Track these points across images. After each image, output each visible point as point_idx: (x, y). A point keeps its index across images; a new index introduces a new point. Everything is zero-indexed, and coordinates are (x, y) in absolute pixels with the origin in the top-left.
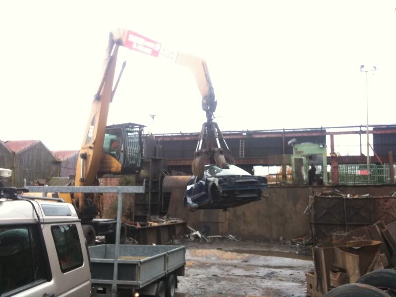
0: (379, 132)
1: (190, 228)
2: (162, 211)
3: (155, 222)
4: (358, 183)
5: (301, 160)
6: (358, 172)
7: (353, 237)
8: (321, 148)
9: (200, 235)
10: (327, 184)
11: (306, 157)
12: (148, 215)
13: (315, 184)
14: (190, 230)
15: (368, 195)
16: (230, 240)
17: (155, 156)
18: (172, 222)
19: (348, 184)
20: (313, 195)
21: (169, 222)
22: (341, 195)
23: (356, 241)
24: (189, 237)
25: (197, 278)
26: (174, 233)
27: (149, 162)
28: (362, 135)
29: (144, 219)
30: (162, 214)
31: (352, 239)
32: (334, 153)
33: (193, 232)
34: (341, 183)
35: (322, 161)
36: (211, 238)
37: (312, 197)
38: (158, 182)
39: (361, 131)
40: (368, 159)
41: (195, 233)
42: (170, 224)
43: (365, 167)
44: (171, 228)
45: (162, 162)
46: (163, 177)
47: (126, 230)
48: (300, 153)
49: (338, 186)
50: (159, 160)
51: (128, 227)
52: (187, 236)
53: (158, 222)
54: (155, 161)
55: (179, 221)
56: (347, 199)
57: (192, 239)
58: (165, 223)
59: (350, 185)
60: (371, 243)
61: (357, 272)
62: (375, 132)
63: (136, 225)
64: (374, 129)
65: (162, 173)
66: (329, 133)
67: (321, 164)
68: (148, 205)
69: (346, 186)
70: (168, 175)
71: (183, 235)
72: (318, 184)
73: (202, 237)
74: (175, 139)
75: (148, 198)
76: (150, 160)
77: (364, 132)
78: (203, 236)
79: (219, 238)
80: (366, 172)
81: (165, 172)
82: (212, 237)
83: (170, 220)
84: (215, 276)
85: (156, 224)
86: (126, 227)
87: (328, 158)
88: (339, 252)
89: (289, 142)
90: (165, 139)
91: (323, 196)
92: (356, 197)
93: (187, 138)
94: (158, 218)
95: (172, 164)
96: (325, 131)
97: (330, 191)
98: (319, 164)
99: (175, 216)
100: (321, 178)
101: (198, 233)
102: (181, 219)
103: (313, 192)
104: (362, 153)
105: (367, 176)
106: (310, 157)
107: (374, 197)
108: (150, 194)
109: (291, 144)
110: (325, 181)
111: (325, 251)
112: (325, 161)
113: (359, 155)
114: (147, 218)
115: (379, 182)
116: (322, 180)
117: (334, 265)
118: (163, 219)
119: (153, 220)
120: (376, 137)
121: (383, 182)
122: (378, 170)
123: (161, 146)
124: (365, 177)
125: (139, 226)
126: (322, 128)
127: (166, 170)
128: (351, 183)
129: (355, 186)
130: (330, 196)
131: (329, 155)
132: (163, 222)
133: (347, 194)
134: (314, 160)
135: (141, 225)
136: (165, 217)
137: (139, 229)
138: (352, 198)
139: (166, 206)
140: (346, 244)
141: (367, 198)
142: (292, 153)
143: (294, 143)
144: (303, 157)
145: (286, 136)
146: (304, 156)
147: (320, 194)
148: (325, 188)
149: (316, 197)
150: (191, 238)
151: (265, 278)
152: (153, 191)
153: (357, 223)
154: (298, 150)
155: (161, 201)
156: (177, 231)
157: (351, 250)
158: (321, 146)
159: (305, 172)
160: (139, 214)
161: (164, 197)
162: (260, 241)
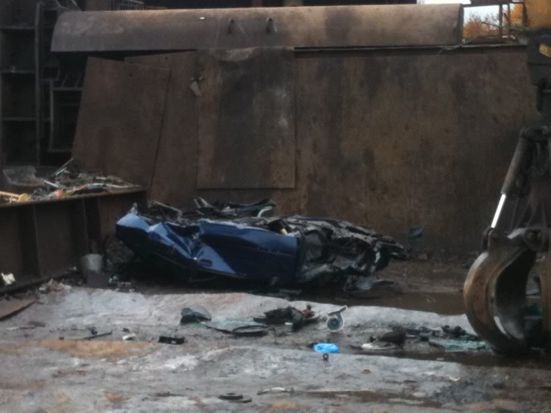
2: (51, 150)
3: (19, 190)
18: (86, 191)
21: (75, 189)
30: (49, 162)
38: (32, 33)
42: (76, 196)
46: (51, 17)
58: (57, 194)
70: (72, 7)
83: (83, 182)
85: (22, 198)
94: (32, 177)
99: (101, 167)
102: (126, 180)
118: (53, 180)
119: (15, 183)
132: (53, 189)
136: (63, 170)
139: (67, 131)
152: (13, 71)
155: (46, 110)
161: (55, 93)
162: (429, 255)
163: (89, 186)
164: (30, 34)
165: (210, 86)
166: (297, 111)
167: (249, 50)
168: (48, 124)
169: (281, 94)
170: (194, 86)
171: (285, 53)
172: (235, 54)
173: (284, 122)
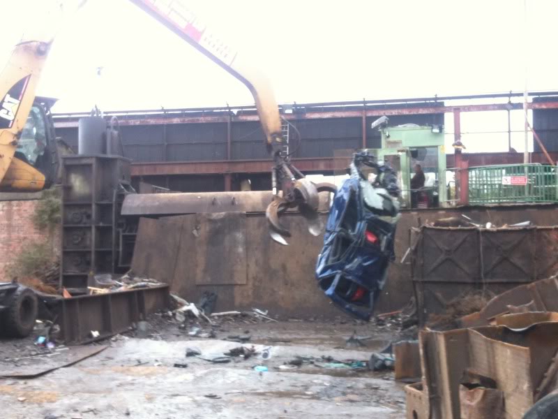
0: (544, 107)
1: (176, 297)
2: (120, 265)
3: (102, 287)
4: (506, 202)
5: (397, 158)
6: (507, 180)
7: (509, 306)
8: (436, 134)
9: (196, 312)
10: (446, 206)
11: (407, 152)
12: (91, 273)
13: (423, 206)
14: (175, 301)
15: (526, 223)
16: (256, 319)
17: (104, 151)
18: (137, 287)
19: (486, 205)
20: (420, 225)
21: (132, 286)
22: (473, 226)
23: (516, 313)
24: (174, 315)
26: (142, 309)
27: (90, 166)
28: (512, 111)
29: (83, 281)
30: (119, 272)
31: (509, 311)
32: (460, 144)
33: (182, 305)
34: (473, 202)
35: (436, 163)
36: (219, 316)
37: (417, 229)
38: (111, 205)
39: (510, 103)
40: (526, 156)
41: (185, 308)
42: (133, 290)
43: (520, 170)
44: (134, 300)
45: (119, 164)
46: (121, 197)
48: (395, 143)
49: (466, 208)
50: (113, 160)
51: (40, 299)
52: (170, 313)
53: (107, 287)
54: (105, 163)
55: (154, 284)
56: (487, 232)
57: (180, 318)
58: (122, 289)
59: (491, 205)
60: (548, 317)
61: (526, 386)
62: (537, 106)
63: (62, 294)
64: (535, 100)
65: (119, 185)
66: (450, 109)
67: (435, 169)
68: (90, 252)
69: (483, 209)
70: (133, 192)
71: (163, 312)
72: (429, 206)
73: (201, 316)
74: (152, 122)
75: (91, 240)
76: (93, 161)
77: (519, 106)
78: (203, 314)
79: (236, 316)
80: (522, 180)
81: (126, 186)
82: (222, 313)
83: (136, 282)
85: (104, 291)
86: (35, 299)
87: (448, 156)
88: (479, 340)
89: (374, 124)
91: (438, 227)
92: (504, 227)
94: (109, 279)
95: (145, 173)
96: (442, 103)
97: (451, 218)
98: (431, 170)
99: (146, 274)
100: (435, 194)
101: (192, 307)
102: (159, 281)
103: (419, 219)
104: (512, 147)
105: (524, 186)
106: (415, 153)
107: (539, 227)
108: (93, 230)
109: (376, 128)
110: (443, 199)
111: (447, 337)
112: (442, 163)
114: (89, 281)
115: (546, 199)
116: (436, 198)
117: (468, 370)
118: (120, 281)
119: (100, 283)
120: (538, 114)
121: (554, 199)
122: (546, 176)
123: (116, 132)
124: (520, 190)
125: (67, 295)
126: (436, 99)
127: (125, 182)
128: (492, 202)
129: (500, 208)
130: (451, 228)
131: (452, 152)
132: (120, 286)
133: (485, 223)
134: (422, 159)
135: (72, 294)
136: (126, 276)
137: (67, 301)
138: (495, 229)
139: (129, 255)
140: (493, 320)
141: (525, 230)
142: (380, 147)
143: (384, 126)
144: (400, 153)
145: (369, 114)
146: (402, 151)
147: (433, 223)
148: (441, 212)
149: (425, 227)
150: (178, 318)
152: (101, 224)
153: (505, 280)
154: (391, 139)
155: (118, 245)
156: (150, 303)
158: (436, 130)
159: (404, 184)
160: (73, 271)
161: (124, 236)
162: (315, 318)
163: (139, 284)
164: (110, 206)
165: (203, 231)
166: (247, 244)
167: (223, 213)
168: (118, 252)
169: (239, 236)
170: (195, 232)
171: (241, 215)
172: (215, 215)
173: (240, 250)
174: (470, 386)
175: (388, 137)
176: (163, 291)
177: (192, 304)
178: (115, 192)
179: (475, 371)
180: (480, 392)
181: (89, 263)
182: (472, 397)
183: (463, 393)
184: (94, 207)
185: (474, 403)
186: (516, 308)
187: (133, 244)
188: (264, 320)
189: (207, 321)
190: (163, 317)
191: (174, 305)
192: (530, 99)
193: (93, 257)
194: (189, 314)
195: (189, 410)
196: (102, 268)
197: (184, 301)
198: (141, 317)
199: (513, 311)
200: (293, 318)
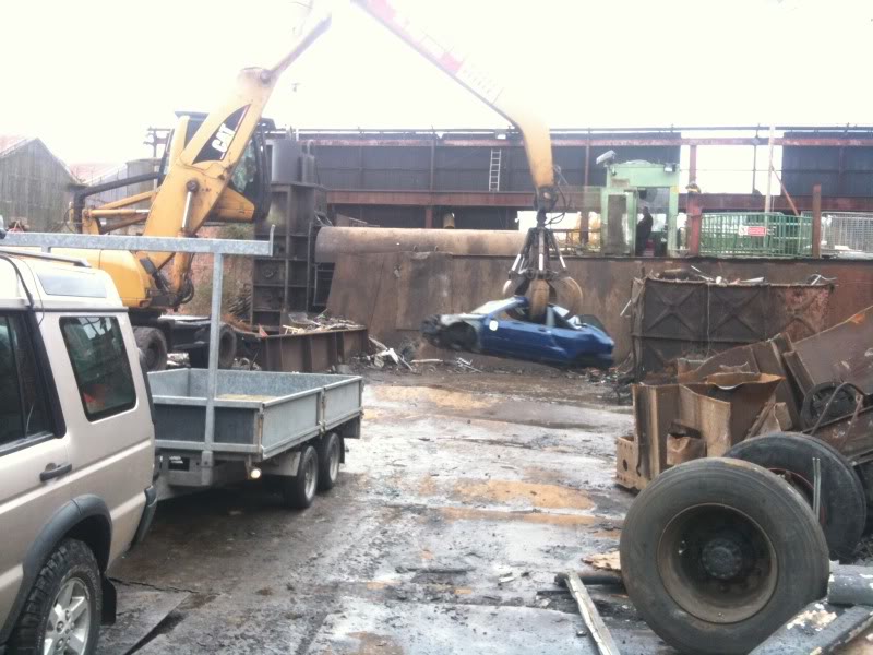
0: (796, 143)
1: (374, 341)
2: (314, 304)
3: (298, 326)
4: (741, 253)
5: (623, 199)
6: (744, 231)
7: (722, 366)
8: (669, 173)
9: (395, 357)
10: (674, 255)
11: (635, 192)
12: (284, 310)
13: (649, 254)
14: (373, 345)
15: (760, 279)
16: (459, 369)
17: (299, 178)
18: (335, 328)
19: (719, 256)
20: (644, 276)
21: (329, 327)
22: (702, 279)
23: (728, 372)
24: (373, 359)
25: (388, 444)
26: (341, 353)
27: (285, 194)
28: (758, 147)
29: (273, 319)
30: (314, 310)
31: (720, 370)
32: (695, 186)
33: (381, 350)
34: (705, 252)
35: (667, 204)
36: (420, 364)
37: (639, 280)
39: (757, 137)
40: (768, 202)
41: (384, 353)
42: (331, 331)
43: (760, 219)
44: (333, 341)
45: (315, 193)
46: (317, 229)
47: (235, 341)
48: (622, 182)
49: (697, 259)
50: (309, 189)
51: (239, 335)
52: (369, 358)
53: (304, 326)
54: (301, 192)
55: (352, 326)
56: (715, 287)
57: (379, 364)
58: (320, 330)
59: (724, 257)
60: (758, 378)
61: (725, 436)
62: (788, 142)
63: (257, 331)
64: (787, 136)
65: (315, 219)
66: (687, 141)
67: (664, 210)
68: (283, 289)
69: (714, 260)
70: (328, 224)
71: (361, 356)
72: (656, 254)
73: (400, 361)
74: (346, 143)
75: (284, 275)
76: (288, 190)
77: (764, 142)
78: (403, 360)
79: (438, 364)
80: (762, 230)
81: (322, 218)
82: (423, 361)
83: (333, 323)
84: (425, 440)
85: (301, 331)
86: (234, 336)
87: (681, 196)
88: (688, 395)
89: (600, 159)
90: (324, 142)
91: (664, 280)
92: (735, 283)
93: (373, 143)
94: (305, 318)
95: (337, 201)
96: (679, 134)
97: (679, 270)
98: (660, 211)
99: (343, 315)
100: (663, 240)
101: (392, 352)
102: (356, 323)
103: (643, 270)
104: (756, 188)
105: (762, 238)
106: (643, 194)
107: (773, 285)
108: (287, 265)
109: (602, 163)
110: (672, 247)
111: (659, 392)
112: (674, 205)
113: (750, 192)
114: (282, 319)
115: (786, 252)
116: (665, 245)
117: (676, 421)
118: (316, 321)
119: (296, 322)
120: (789, 152)
121: (795, 253)
122: (787, 227)
123: (312, 158)
124: (757, 241)
125: (262, 333)
126: (672, 129)
127: (323, 214)
128: (726, 253)
129: (733, 261)
130: (678, 281)
131: (686, 192)
132: (317, 326)
133: (715, 277)
134: (651, 201)
135: (269, 333)
136: (322, 316)
137: (263, 340)
138: (724, 284)
139: (324, 293)
140: (706, 379)
141: (757, 287)
142: (603, 183)
143: (610, 161)
144: (627, 194)
145: (594, 144)
146: (629, 191)
147: (658, 274)
148: (668, 262)
149: (648, 280)
150: (377, 363)
151: (530, 448)
152: (295, 259)
153: (732, 340)
154: (618, 177)
155: (313, 284)
156: (348, 346)
157: (714, 392)
158: (669, 169)
159: (629, 228)
160: (264, 308)
161: (319, 273)
162: (523, 371)
163: (335, 325)
164: (305, 239)
165: (405, 272)
166: (453, 288)
167: (428, 253)
168: (313, 289)
169: (445, 278)
170: (396, 272)
171: (448, 256)
172: (419, 255)
173: (445, 294)
174: (676, 436)
175: (615, 174)
176: (362, 334)
177: (392, 349)
178: (311, 223)
179: (682, 423)
180: (686, 441)
181: (281, 300)
182: (678, 445)
183: (670, 442)
184: (288, 239)
185: (679, 451)
186: (729, 368)
187: (329, 282)
188: (468, 370)
189: (407, 368)
190: (362, 361)
191: (373, 350)
192: (780, 134)
193: (286, 293)
194: (388, 359)
195: (404, 450)
196: (296, 306)
197: (384, 346)
198: (340, 361)
199: (725, 371)
200: (500, 369)
